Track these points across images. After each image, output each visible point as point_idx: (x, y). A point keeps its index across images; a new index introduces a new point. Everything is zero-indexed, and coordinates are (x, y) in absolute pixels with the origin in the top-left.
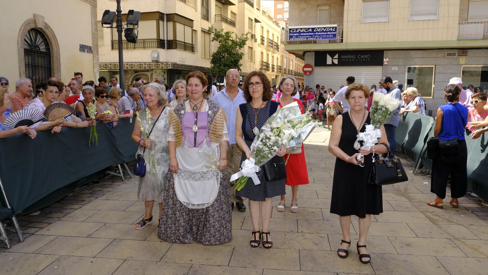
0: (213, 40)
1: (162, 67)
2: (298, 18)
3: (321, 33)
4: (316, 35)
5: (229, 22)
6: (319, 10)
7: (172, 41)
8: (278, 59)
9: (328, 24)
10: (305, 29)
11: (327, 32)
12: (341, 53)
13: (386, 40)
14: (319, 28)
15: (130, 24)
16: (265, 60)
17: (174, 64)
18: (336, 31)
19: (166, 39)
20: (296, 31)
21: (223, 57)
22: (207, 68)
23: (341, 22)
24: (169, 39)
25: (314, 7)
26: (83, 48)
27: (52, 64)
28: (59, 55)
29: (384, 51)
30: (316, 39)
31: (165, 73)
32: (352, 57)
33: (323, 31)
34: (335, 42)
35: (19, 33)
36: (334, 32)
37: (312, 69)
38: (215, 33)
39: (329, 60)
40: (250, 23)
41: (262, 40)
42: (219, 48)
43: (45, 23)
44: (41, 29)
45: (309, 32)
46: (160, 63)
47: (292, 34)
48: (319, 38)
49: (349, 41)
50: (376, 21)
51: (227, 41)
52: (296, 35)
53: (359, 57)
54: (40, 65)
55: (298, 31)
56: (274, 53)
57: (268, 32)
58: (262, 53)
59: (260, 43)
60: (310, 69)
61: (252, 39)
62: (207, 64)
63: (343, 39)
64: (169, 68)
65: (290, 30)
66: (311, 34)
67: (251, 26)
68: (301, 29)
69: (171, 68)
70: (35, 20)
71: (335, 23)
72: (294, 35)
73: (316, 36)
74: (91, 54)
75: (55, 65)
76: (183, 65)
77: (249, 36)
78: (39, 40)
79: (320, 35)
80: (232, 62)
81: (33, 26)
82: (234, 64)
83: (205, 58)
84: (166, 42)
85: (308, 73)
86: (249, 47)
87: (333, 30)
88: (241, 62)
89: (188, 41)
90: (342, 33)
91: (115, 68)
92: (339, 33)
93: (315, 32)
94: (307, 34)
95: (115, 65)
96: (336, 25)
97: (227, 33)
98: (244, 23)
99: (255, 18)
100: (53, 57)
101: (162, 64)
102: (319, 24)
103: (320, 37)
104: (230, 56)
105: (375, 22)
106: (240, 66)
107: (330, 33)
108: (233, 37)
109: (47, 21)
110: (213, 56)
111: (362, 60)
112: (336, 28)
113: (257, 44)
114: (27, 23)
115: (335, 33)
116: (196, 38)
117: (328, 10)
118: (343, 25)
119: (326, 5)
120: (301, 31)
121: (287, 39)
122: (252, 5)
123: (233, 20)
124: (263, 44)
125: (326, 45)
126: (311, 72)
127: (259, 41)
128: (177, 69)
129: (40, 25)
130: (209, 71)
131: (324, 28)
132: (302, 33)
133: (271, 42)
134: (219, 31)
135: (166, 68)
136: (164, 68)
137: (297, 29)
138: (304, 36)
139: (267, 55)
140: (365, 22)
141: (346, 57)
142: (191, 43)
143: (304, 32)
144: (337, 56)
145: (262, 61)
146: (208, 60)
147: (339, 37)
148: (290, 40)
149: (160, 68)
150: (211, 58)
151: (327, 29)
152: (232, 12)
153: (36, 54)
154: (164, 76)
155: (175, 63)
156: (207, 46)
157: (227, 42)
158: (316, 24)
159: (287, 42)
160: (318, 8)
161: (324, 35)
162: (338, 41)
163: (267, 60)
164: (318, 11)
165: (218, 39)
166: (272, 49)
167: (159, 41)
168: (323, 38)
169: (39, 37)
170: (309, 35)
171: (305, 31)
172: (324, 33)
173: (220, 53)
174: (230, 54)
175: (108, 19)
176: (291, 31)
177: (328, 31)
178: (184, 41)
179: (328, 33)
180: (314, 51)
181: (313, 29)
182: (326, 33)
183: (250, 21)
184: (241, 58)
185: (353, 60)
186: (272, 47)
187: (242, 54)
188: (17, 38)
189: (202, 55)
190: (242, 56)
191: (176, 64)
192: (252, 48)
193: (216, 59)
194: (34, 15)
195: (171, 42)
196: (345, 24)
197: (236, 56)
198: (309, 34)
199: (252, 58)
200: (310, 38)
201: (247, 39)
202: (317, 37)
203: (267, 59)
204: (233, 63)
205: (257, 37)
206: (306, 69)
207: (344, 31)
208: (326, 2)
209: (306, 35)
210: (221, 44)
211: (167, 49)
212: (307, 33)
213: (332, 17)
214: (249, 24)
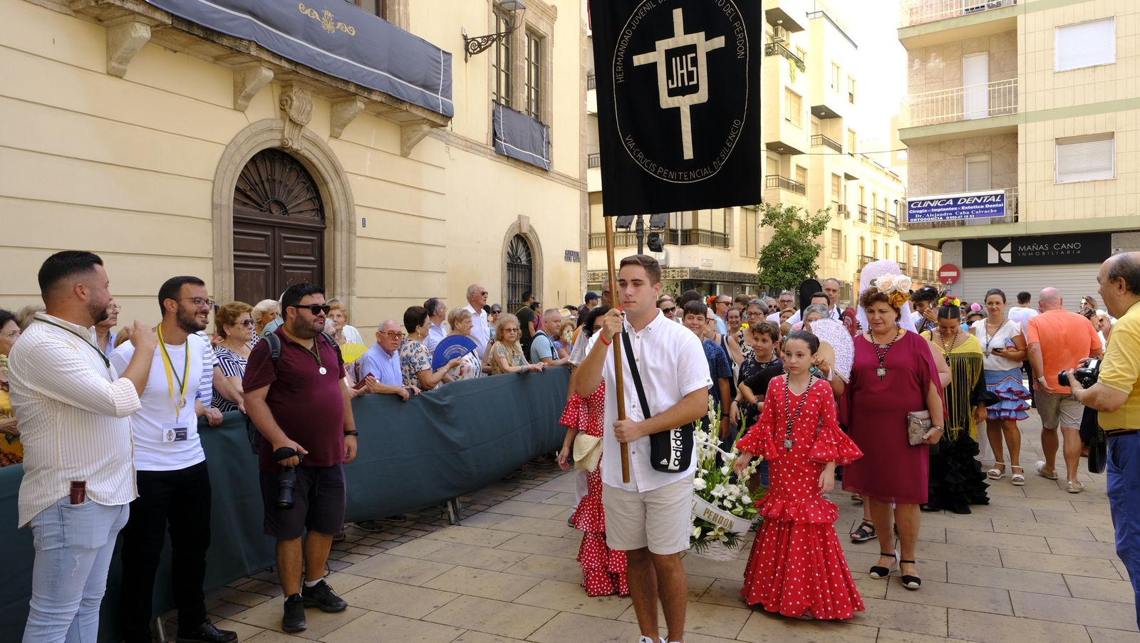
0: (762, 225)
1: (674, 277)
2: (926, 179)
3: (972, 207)
4: (962, 211)
5: (793, 186)
6: (969, 163)
7: (690, 230)
8: (897, 248)
9: (987, 189)
10: (939, 200)
11: (984, 204)
12: (1017, 241)
13: (1111, 214)
14: (967, 198)
15: (655, 227)
16: (868, 253)
17: (695, 271)
18: (1002, 202)
19: (679, 228)
20: (922, 205)
21: (783, 254)
22: (752, 275)
23: (1013, 184)
24: (685, 228)
25: (956, 158)
26: (570, 255)
27: (533, 281)
28: (543, 268)
29: (1112, 235)
30: (963, 217)
31: (677, 286)
32: (1041, 247)
33: (976, 203)
34: (1002, 222)
35: (504, 243)
36: (999, 203)
37: (958, 274)
38: (768, 212)
39: (993, 255)
40: (836, 183)
41: (862, 213)
42: (775, 238)
43: (530, 226)
44: (525, 234)
45: (949, 206)
46: (670, 270)
47: (914, 212)
48: (967, 216)
49: (1031, 219)
50: (1086, 180)
51: (789, 224)
52: (921, 212)
53: (1057, 247)
54: (520, 283)
55: (925, 205)
56: (889, 236)
57: (874, 195)
58: (862, 239)
59: (856, 221)
60: (954, 274)
61: (839, 214)
62: (752, 268)
63: (1017, 217)
64: (685, 278)
65: (910, 203)
66: (952, 209)
67: (836, 188)
68: (932, 201)
69: (688, 277)
70: (520, 223)
71: (1001, 187)
72: (918, 212)
73: (961, 213)
74: (579, 263)
75: (536, 283)
76: (709, 272)
77: (833, 212)
78: (521, 248)
79: (970, 211)
80: (798, 263)
81: (517, 232)
82: (803, 267)
83: (747, 257)
84: (679, 232)
85: (950, 281)
86: (833, 229)
87: (998, 200)
88: (817, 261)
89: (718, 228)
90: (1017, 204)
91: (594, 279)
92: (1010, 205)
93: (961, 206)
94: (944, 210)
95: (594, 274)
96: (1001, 192)
97: (789, 210)
98: (822, 185)
99: (845, 173)
100: (535, 272)
101: (674, 271)
102: (970, 190)
103: (970, 214)
104: (795, 252)
105: (1084, 182)
106: (816, 269)
107: (991, 206)
108: (801, 215)
109: (531, 223)
110: (764, 253)
111: (1062, 252)
112: (1002, 195)
113: (849, 221)
114: (512, 228)
115: (1000, 205)
116: (731, 222)
117: (988, 161)
118: (1016, 191)
119: (984, 152)
120: (932, 205)
121: (904, 220)
122: (838, 149)
123: (800, 180)
124: (863, 220)
125: (984, 228)
126: (955, 280)
127: (855, 215)
128: (699, 278)
129: (525, 230)
130: (755, 280)
131: (979, 197)
132: (934, 207)
133: (881, 215)
134: (774, 207)
135: (680, 278)
136: (677, 278)
137: (923, 202)
138: (937, 213)
139: (873, 243)
140: (1064, 182)
141: (1029, 248)
142: (723, 232)
143: (937, 207)
144: (1008, 248)
145: (863, 256)
146: (752, 260)
147: (1009, 212)
148: (909, 221)
149: (670, 278)
150: (760, 256)
151: (984, 199)
152: (798, 167)
153: (517, 269)
154: (675, 291)
155: (695, 268)
156: (751, 233)
157: (789, 226)
158: (964, 191)
159: (904, 225)
160: (967, 159)
161: (978, 210)
162: (1009, 219)
163: (874, 253)
164: (967, 164)
165: (771, 222)
166: (883, 230)
167: (668, 232)
168: (976, 215)
169: (521, 245)
170: (947, 212)
171: (939, 204)
172: (978, 207)
173: (777, 247)
174: (796, 248)
175: (625, 222)
176: (912, 206)
177: (986, 203)
178: (710, 229)
179: (987, 206)
180: (960, 240)
181: (955, 200)
182: (982, 207)
183: (836, 179)
184: (817, 254)
185: (1044, 253)
186: (883, 225)
187: (818, 246)
188: (501, 249)
189: (741, 251)
190: (819, 251)
191: (697, 271)
192: (839, 231)
193: (768, 258)
194: (520, 217)
195: (688, 233)
196: (1021, 187)
197: (806, 251)
198: (947, 209)
199: (839, 251)
200: (949, 216)
201: (828, 219)
202: (963, 215)
203: (873, 251)
204: (801, 264)
205: (849, 209)
206: (944, 274)
207: (1019, 201)
208: (982, 147)
209: (943, 212)
210: (777, 229)
211: (682, 245)
212: (944, 207)
213: (996, 175)
214: (833, 185)
